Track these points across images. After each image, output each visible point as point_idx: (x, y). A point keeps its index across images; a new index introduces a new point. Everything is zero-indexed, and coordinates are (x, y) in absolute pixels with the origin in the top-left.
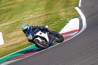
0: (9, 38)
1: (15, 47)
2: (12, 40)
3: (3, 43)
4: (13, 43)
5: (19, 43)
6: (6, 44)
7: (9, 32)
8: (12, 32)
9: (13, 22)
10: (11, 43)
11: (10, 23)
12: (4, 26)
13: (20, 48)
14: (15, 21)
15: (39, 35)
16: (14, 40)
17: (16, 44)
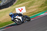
0: (28, 9)
1: (31, 13)
2: (30, 10)
3: (26, 12)
4: (30, 12)
5: (33, 12)
6: (27, 12)
7: (28, 7)
8: (30, 6)
9: (30, 2)
10: (29, 12)
11: (29, 2)
12: (26, 4)
13: (34, 14)
14: (31, 1)
15: (17, 18)
16: (31, 10)
17: (32, 12)
